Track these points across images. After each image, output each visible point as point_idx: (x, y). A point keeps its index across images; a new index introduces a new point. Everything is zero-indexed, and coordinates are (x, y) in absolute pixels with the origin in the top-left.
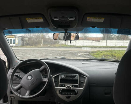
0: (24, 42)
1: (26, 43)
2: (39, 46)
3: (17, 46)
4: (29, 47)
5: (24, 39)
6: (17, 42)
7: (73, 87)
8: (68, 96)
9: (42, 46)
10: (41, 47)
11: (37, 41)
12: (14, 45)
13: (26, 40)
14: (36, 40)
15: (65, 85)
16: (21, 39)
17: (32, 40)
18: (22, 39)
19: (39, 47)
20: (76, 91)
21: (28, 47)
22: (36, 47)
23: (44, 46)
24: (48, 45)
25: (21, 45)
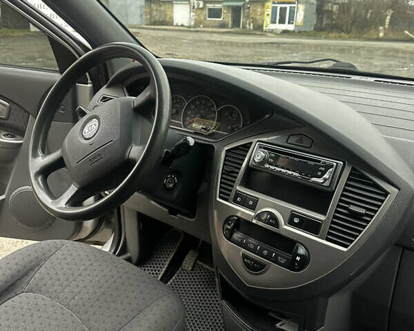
0: (325, 19)
1: (329, 22)
2: (372, 33)
3: (299, 32)
4: (335, 38)
5: (326, 8)
6: (302, 17)
7: (291, 223)
8: (252, 259)
9: (381, 35)
10: (378, 39)
11: (369, 15)
12: (291, 27)
13: (331, 12)
14: (367, 12)
15: (256, 201)
16: (315, 7)
17: (352, 10)
18: (317, 10)
19: (369, 40)
20: (302, 251)
21: (332, 35)
22: (359, 38)
23: (391, 35)
24: (407, 32)
25: (312, 28)
